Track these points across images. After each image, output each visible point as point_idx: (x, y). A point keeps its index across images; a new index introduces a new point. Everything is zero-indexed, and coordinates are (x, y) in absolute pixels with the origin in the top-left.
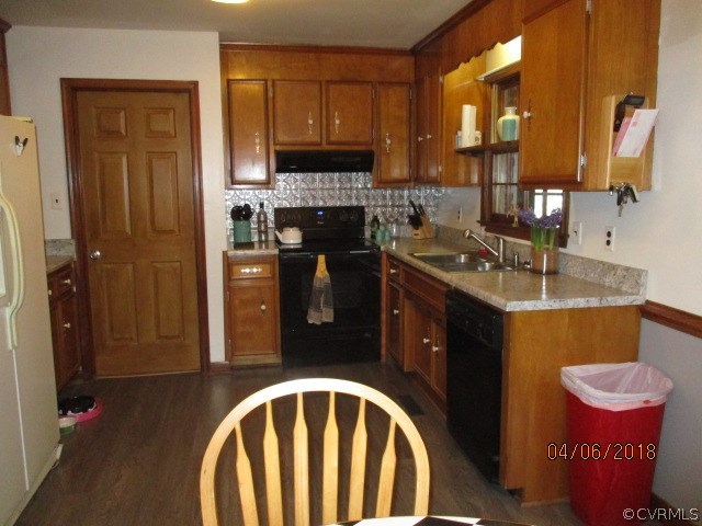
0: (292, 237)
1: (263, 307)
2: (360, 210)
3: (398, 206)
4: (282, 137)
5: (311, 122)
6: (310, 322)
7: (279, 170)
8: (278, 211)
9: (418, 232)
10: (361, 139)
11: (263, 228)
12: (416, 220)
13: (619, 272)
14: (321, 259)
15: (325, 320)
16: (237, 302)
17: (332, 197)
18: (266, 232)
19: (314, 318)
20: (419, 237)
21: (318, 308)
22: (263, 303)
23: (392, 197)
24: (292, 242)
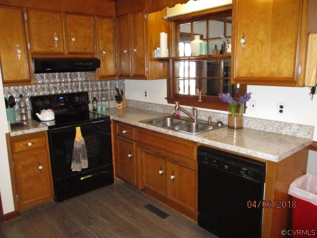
0: (47, 116)
1: (40, 167)
2: (85, 94)
3: (105, 90)
4: (36, 49)
5: (56, 39)
6: (73, 171)
7: (37, 71)
8: (33, 99)
9: (121, 105)
10: (88, 51)
11: (23, 111)
12: (119, 98)
13: (293, 127)
14: (78, 129)
15: (84, 167)
16: (20, 167)
17: (67, 87)
18: (26, 114)
19: (76, 167)
20: (121, 108)
21: (79, 161)
22: (40, 164)
23: (101, 85)
24: (48, 119)
